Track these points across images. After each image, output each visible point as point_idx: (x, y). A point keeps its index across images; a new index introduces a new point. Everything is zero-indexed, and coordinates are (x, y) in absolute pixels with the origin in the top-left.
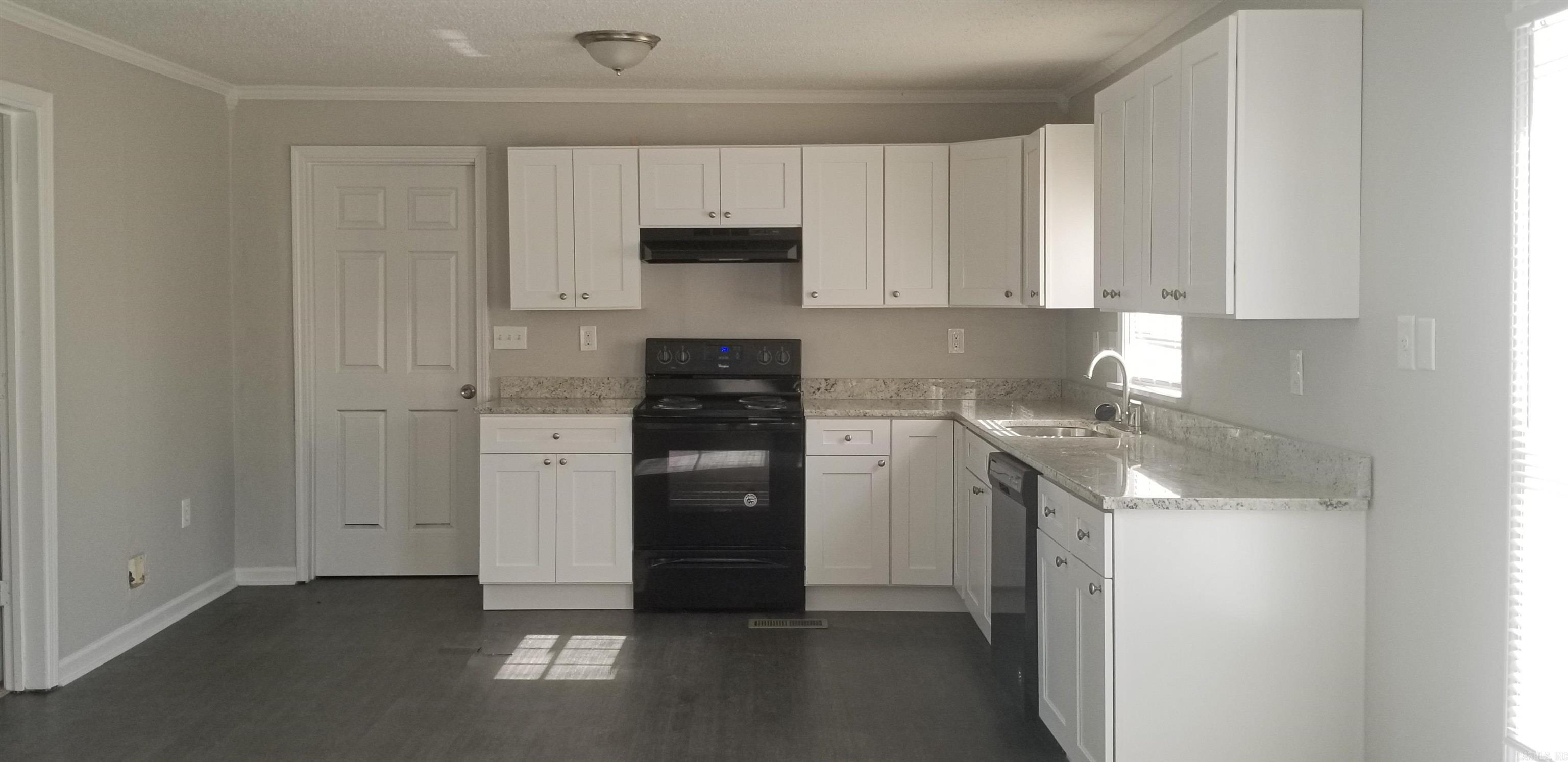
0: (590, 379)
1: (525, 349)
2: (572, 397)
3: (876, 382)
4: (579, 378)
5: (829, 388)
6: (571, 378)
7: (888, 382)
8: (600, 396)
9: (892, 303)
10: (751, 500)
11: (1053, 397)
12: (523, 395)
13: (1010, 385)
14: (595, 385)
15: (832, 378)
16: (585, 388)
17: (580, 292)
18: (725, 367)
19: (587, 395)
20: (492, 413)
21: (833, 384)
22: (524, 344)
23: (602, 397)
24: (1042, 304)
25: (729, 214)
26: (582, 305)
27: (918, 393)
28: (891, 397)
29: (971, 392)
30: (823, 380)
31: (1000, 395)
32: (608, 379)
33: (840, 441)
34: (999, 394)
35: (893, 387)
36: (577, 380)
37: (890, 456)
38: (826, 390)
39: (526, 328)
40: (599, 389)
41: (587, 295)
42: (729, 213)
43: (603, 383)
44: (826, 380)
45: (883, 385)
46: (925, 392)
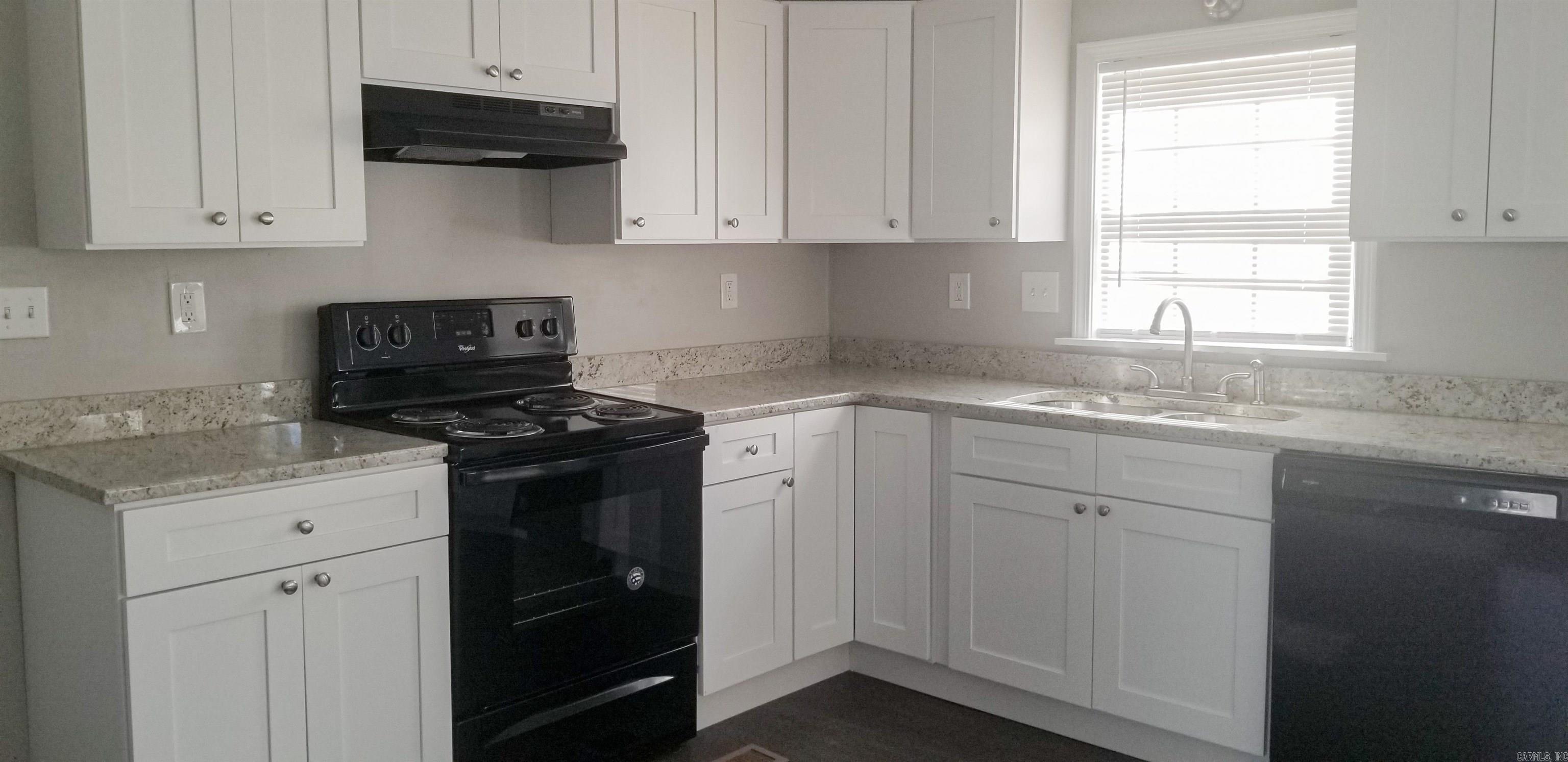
0: (202, 392)
1: (47, 338)
2: (167, 431)
3: (650, 356)
4: (180, 391)
5: (593, 371)
6: (162, 393)
7: (663, 356)
8: (224, 425)
9: (728, 236)
10: (637, 579)
11: (823, 360)
12: (52, 440)
14: (213, 404)
15: (598, 355)
16: (194, 410)
17: (252, 207)
18: (469, 349)
19: (198, 425)
20: (152, 497)
21: (599, 365)
22: (42, 327)
23: (227, 426)
24: (1014, 236)
25: (521, 73)
26: (256, 236)
27: (696, 369)
28: (667, 377)
29: (749, 362)
30: (586, 358)
31: (777, 362)
32: (240, 388)
33: (740, 456)
34: (776, 361)
35: (669, 363)
36: (174, 395)
37: (793, 469)
38: (590, 375)
39: (45, 290)
40: (222, 409)
41: (271, 215)
42: (518, 71)
43: (230, 398)
44: (590, 359)
45: (658, 362)
46: (704, 367)
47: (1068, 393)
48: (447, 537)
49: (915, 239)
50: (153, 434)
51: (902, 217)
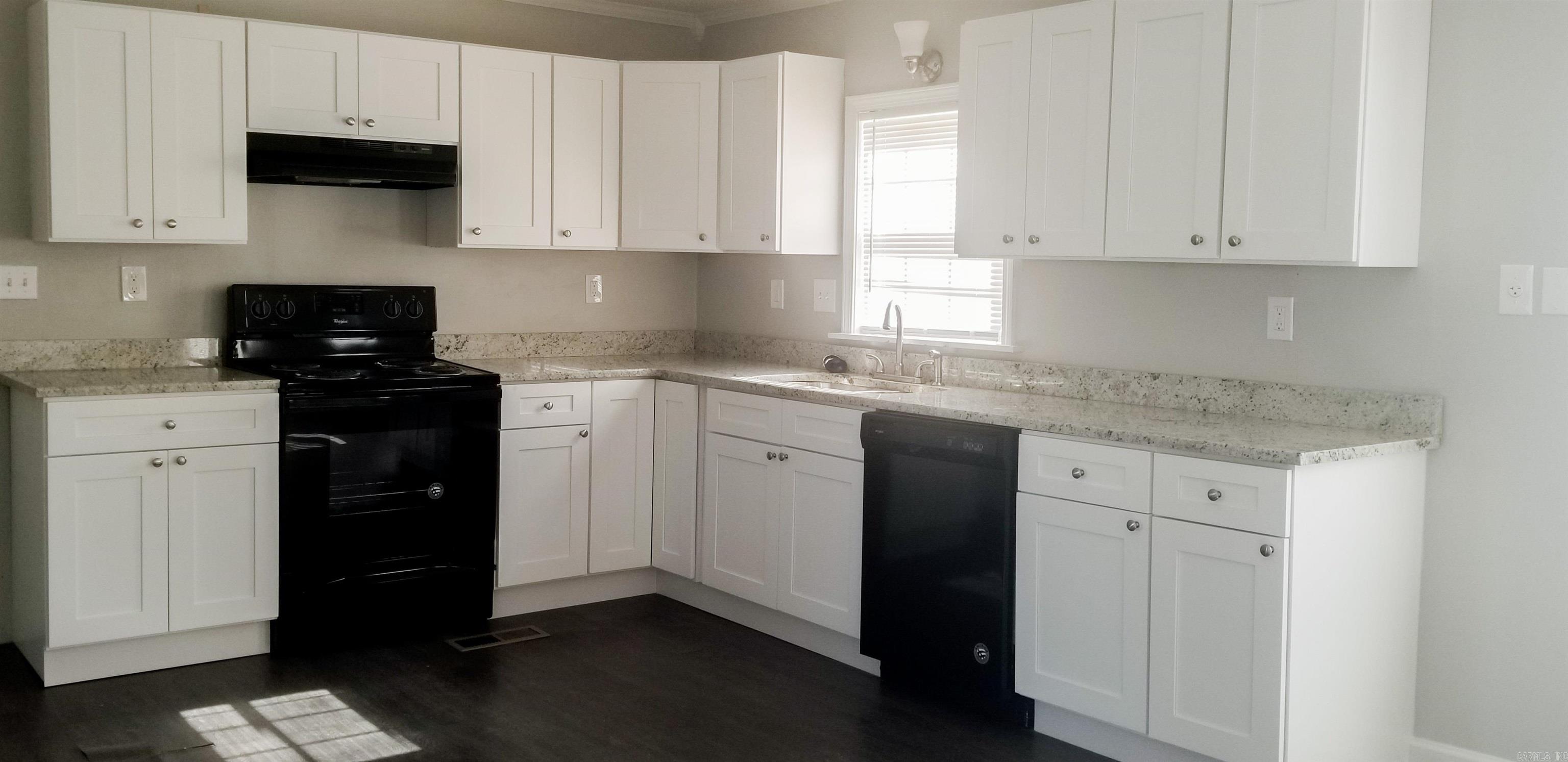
0: (141, 342)
1: (35, 300)
2: (114, 367)
3: (513, 337)
4: (124, 340)
5: (459, 346)
6: (112, 341)
7: (525, 337)
8: (155, 366)
9: (561, 243)
10: (437, 491)
11: (687, 350)
12: (35, 367)
13: (648, 338)
14: (148, 350)
15: (464, 334)
16: (134, 354)
17: (162, 216)
18: (342, 322)
19: (137, 364)
20: (66, 396)
21: (465, 342)
22: (31, 292)
23: (158, 366)
24: (777, 249)
25: (374, 122)
26: (164, 236)
27: (557, 350)
28: (529, 355)
29: (611, 347)
30: (453, 336)
31: (639, 349)
32: (168, 341)
33: (538, 410)
34: (638, 347)
35: (531, 344)
36: (120, 343)
37: (591, 424)
38: (457, 349)
39: (35, 269)
40: (155, 355)
41: (175, 222)
42: (370, 120)
43: (160, 347)
44: (457, 336)
45: (520, 342)
46: (565, 348)
47: (822, 376)
48: (278, 444)
49: (724, 250)
50: (104, 368)
51: (711, 233)
